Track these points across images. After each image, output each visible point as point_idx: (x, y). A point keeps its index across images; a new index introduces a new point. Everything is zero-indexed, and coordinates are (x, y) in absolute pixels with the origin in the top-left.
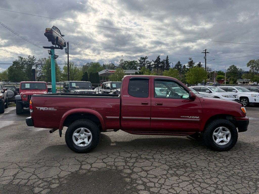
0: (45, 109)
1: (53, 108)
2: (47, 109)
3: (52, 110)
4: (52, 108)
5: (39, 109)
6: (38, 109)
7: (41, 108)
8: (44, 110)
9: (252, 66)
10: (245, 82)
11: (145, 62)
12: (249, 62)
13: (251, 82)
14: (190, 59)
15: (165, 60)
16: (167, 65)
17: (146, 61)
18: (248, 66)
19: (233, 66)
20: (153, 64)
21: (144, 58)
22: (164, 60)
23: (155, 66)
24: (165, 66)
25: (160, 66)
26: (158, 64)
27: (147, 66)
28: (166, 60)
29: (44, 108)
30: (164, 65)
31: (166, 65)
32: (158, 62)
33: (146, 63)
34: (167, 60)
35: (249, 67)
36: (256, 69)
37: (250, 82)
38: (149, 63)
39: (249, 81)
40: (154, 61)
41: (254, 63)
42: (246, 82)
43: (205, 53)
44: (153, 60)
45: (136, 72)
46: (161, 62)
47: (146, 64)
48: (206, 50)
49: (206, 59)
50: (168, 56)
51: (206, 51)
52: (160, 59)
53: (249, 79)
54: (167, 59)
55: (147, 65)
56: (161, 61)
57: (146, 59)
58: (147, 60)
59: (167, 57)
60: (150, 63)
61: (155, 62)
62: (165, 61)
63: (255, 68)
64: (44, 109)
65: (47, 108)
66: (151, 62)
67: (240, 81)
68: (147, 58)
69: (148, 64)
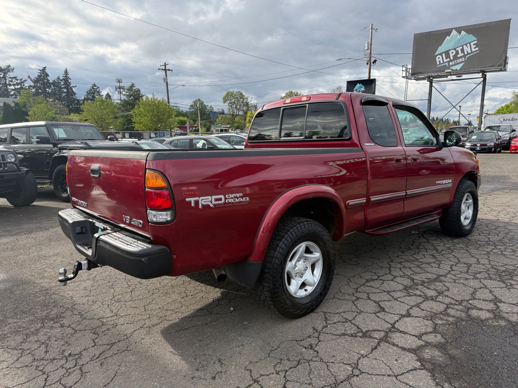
0: (216, 200)
1: (238, 195)
2: (221, 199)
3: (237, 200)
4: (235, 195)
5: (197, 202)
6: (193, 205)
7: (204, 201)
8: (212, 206)
9: (231, 103)
10: (223, 130)
11: (6, 80)
12: (226, 96)
13: (232, 130)
14: (119, 82)
15: (61, 78)
16: (67, 90)
17: (10, 78)
18: (225, 102)
19: (199, 100)
20: (31, 86)
21: (3, 70)
22: (59, 78)
23: (37, 90)
24: (63, 93)
25: (50, 91)
26: (44, 86)
27: (13, 90)
28: (63, 79)
29: (214, 197)
30: (59, 91)
31: (65, 90)
32: (44, 82)
33: (12, 83)
34: (66, 79)
35: (226, 104)
36: (236, 108)
37: (230, 130)
38: (20, 84)
39: (229, 128)
40: (33, 78)
41: (233, 97)
42: (225, 130)
43: (166, 70)
44: (29, 77)
45: (5, 103)
46: (51, 81)
47: (10, 85)
48: (165, 65)
49: (167, 83)
50: (66, 70)
51: (165, 67)
52: (47, 75)
53: (229, 124)
54: (66, 76)
55: (12, 87)
56: (51, 79)
57: (9, 71)
58: (11, 74)
59: (66, 72)
60: (22, 83)
61: (35, 82)
62: (61, 80)
63: (234, 106)
64: (214, 202)
65: (222, 196)
66: (25, 81)
67: (216, 129)
68: (13, 69)
69: (17, 84)
